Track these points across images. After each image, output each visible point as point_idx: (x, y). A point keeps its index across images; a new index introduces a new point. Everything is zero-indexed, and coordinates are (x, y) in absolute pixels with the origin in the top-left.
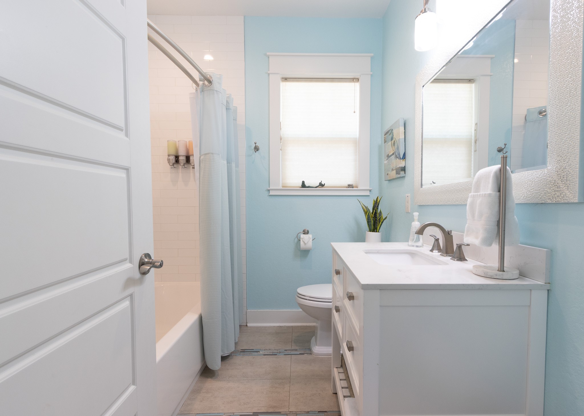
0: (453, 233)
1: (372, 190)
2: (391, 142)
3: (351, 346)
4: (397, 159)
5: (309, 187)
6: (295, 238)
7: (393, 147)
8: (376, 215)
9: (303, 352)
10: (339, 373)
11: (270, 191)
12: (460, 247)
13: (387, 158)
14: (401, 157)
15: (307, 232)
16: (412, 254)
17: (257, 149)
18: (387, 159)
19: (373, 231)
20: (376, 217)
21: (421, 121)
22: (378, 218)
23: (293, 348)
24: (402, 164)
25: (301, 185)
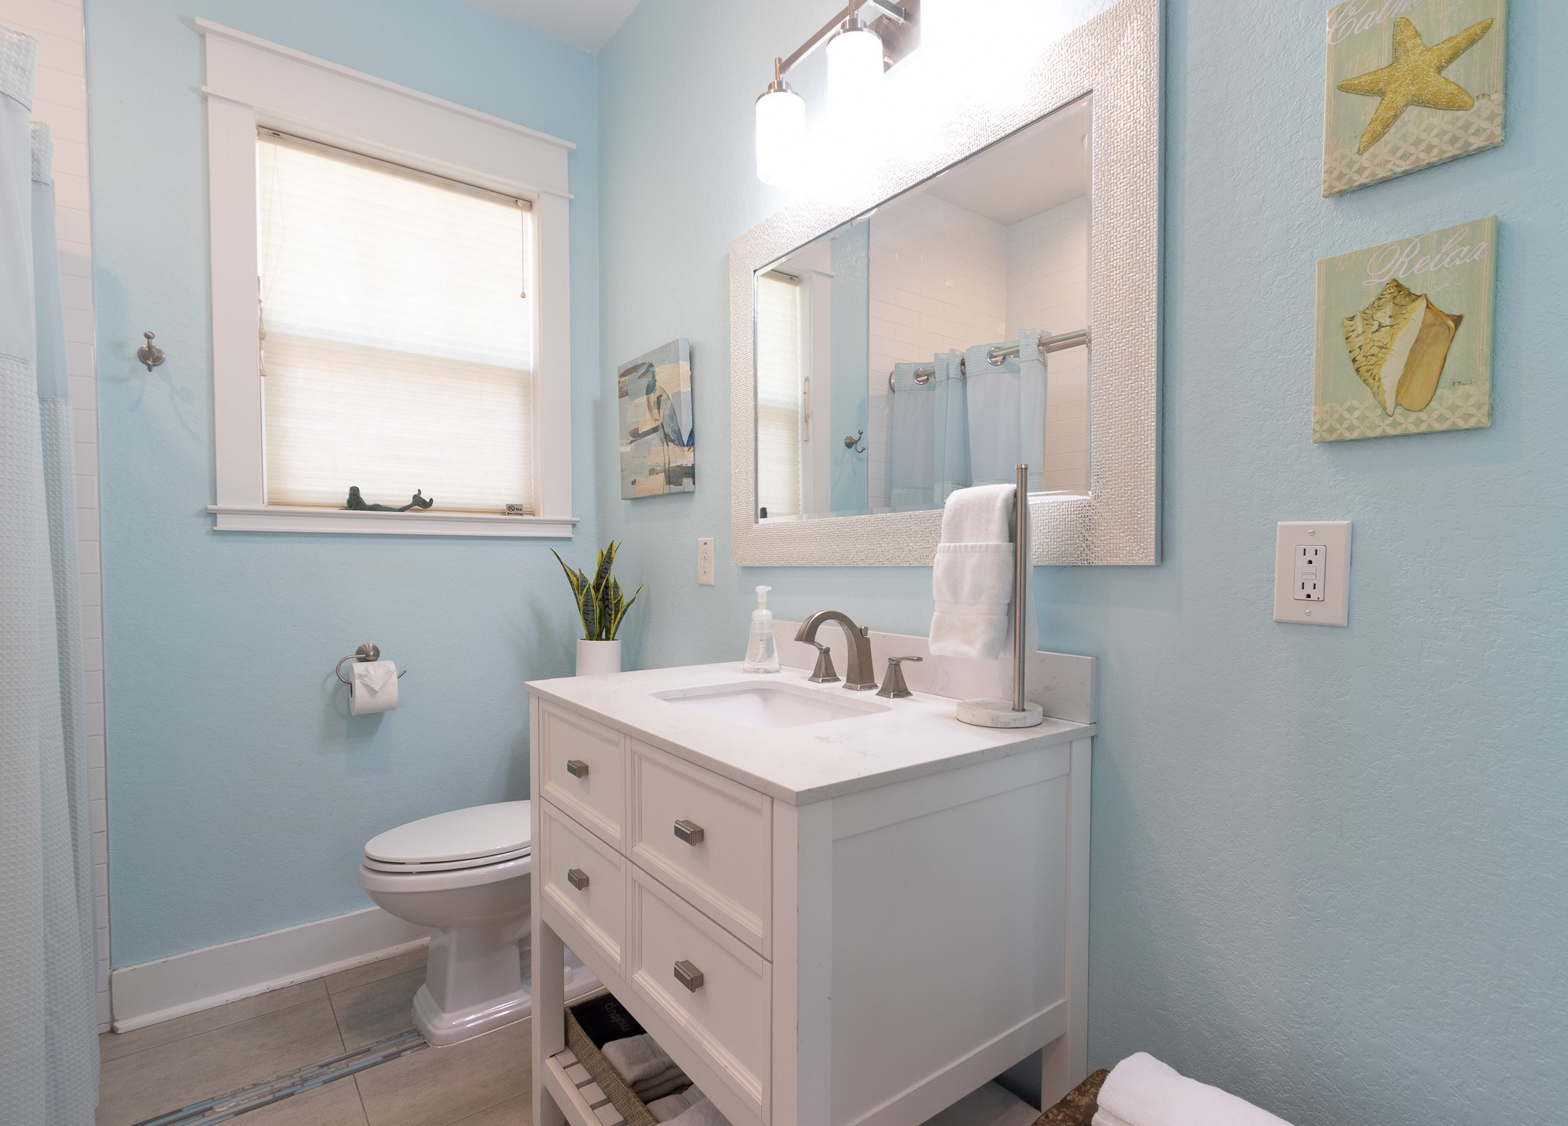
0: (870, 634)
1: (578, 525)
2: (645, 397)
3: (697, 975)
4: (669, 443)
5: (376, 507)
6: (329, 676)
7: (656, 411)
8: (607, 594)
9: (394, 1050)
10: (565, 1068)
11: (220, 518)
12: (895, 665)
13: (631, 439)
14: (685, 440)
15: (374, 655)
16: (764, 692)
17: (150, 357)
18: (632, 442)
19: (599, 638)
20: (608, 599)
21: (751, 355)
22: (613, 602)
23: (353, 1046)
24: (685, 458)
25: (346, 502)
